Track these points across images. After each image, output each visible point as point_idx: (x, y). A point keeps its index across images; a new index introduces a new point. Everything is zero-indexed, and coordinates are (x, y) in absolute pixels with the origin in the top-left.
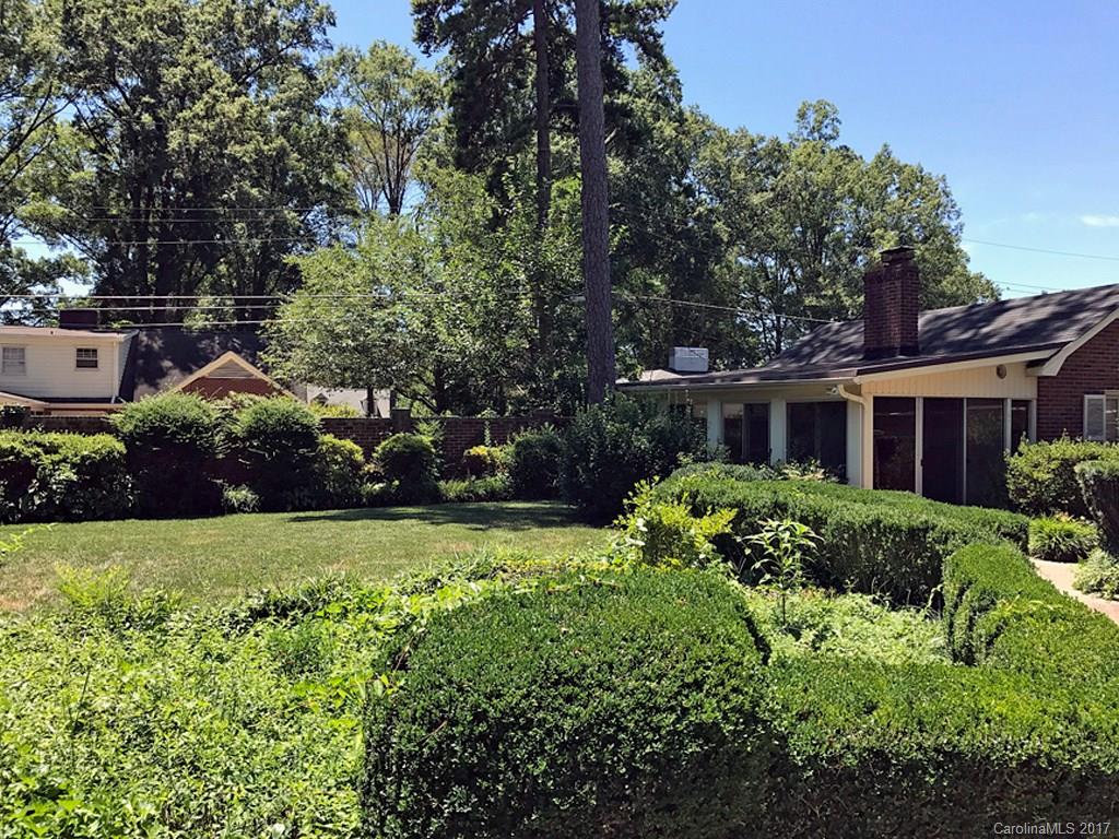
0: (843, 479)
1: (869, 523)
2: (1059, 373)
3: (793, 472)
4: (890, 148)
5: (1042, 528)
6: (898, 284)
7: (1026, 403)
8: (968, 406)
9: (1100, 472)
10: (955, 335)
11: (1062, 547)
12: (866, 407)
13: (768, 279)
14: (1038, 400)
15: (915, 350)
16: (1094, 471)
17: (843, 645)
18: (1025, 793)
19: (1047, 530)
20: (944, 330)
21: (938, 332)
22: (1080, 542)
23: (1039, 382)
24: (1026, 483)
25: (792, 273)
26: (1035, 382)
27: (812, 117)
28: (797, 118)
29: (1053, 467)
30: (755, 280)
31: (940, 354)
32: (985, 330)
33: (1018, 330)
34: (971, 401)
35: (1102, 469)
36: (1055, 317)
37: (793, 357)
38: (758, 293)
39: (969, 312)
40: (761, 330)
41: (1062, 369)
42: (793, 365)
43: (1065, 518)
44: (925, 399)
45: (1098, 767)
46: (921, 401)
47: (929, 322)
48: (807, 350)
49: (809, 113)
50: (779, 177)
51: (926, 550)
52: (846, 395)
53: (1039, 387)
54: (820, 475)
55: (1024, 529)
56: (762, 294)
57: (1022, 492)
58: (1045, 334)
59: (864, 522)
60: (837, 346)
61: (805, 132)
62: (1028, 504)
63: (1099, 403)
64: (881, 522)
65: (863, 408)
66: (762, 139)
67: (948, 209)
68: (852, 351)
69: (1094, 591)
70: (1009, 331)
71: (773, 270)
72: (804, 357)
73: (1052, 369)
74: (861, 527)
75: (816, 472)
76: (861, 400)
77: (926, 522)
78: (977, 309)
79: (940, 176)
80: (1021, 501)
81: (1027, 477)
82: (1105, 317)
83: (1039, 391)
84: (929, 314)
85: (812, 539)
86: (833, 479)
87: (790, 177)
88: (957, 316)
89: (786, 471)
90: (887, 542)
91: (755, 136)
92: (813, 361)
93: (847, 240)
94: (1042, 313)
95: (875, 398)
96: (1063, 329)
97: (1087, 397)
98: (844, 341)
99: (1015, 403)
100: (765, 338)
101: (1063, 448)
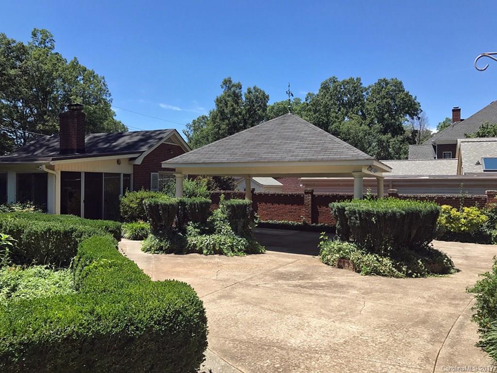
0: (45, 210)
1: (45, 230)
2: (141, 164)
3: (17, 208)
4: (78, 59)
5: (133, 227)
6: (76, 120)
7: (129, 175)
8: (105, 177)
9: (150, 203)
10: (102, 145)
11: (140, 234)
12: (57, 176)
13: (18, 112)
14: (134, 174)
15: (84, 151)
16: (149, 203)
17: (24, 293)
18: (66, 353)
19: (134, 228)
20: (97, 143)
21: (94, 143)
22: (146, 231)
23: (134, 167)
24: (127, 209)
25: (31, 110)
26: (132, 166)
27: (40, 36)
28: (32, 36)
29: (137, 202)
30: (11, 111)
31: (94, 153)
32: (114, 144)
33: (126, 145)
34: (107, 174)
35: (151, 202)
36: (140, 140)
37: (25, 151)
38: (13, 119)
39: (107, 136)
40: (15, 137)
41: (142, 162)
42: (25, 155)
43: (142, 222)
44: (85, 173)
45: (100, 332)
46: (84, 174)
47: (90, 139)
48: (32, 148)
49: (39, 34)
50: (23, 62)
51: (72, 241)
52: (47, 170)
53: (134, 169)
54: (32, 209)
55: (119, 228)
56: (15, 119)
57: (126, 212)
58: (137, 147)
59: (42, 230)
60: (48, 147)
61: (37, 44)
62: (128, 218)
63: (156, 176)
64: (51, 230)
65: (55, 176)
66: (14, 42)
67: (106, 92)
68: (55, 150)
69: (149, 251)
70: (123, 145)
71: (22, 108)
72: (31, 151)
73: (139, 162)
74: (41, 233)
75: (30, 207)
76: (54, 173)
77: (72, 228)
78: (111, 135)
79: (102, 76)
80: (125, 216)
81: (128, 206)
82: (158, 142)
83: (134, 171)
84: (91, 135)
85: (11, 241)
86: (40, 210)
87: (29, 63)
88: (103, 137)
89: (14, 208)
90: (54, 239)
91: (10, 39)
92: (35, 154)
93: (60, 99)
94: (136, 139)
95: (61, 172)
96: (143, 146)
97: (152, 173)
98: (52, 145)
99: (125, 175)
100: (17, 142)
101: (142, 194)
